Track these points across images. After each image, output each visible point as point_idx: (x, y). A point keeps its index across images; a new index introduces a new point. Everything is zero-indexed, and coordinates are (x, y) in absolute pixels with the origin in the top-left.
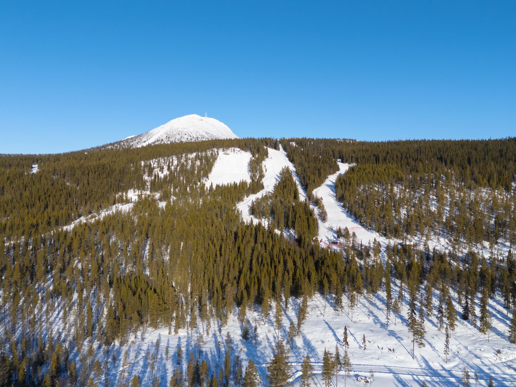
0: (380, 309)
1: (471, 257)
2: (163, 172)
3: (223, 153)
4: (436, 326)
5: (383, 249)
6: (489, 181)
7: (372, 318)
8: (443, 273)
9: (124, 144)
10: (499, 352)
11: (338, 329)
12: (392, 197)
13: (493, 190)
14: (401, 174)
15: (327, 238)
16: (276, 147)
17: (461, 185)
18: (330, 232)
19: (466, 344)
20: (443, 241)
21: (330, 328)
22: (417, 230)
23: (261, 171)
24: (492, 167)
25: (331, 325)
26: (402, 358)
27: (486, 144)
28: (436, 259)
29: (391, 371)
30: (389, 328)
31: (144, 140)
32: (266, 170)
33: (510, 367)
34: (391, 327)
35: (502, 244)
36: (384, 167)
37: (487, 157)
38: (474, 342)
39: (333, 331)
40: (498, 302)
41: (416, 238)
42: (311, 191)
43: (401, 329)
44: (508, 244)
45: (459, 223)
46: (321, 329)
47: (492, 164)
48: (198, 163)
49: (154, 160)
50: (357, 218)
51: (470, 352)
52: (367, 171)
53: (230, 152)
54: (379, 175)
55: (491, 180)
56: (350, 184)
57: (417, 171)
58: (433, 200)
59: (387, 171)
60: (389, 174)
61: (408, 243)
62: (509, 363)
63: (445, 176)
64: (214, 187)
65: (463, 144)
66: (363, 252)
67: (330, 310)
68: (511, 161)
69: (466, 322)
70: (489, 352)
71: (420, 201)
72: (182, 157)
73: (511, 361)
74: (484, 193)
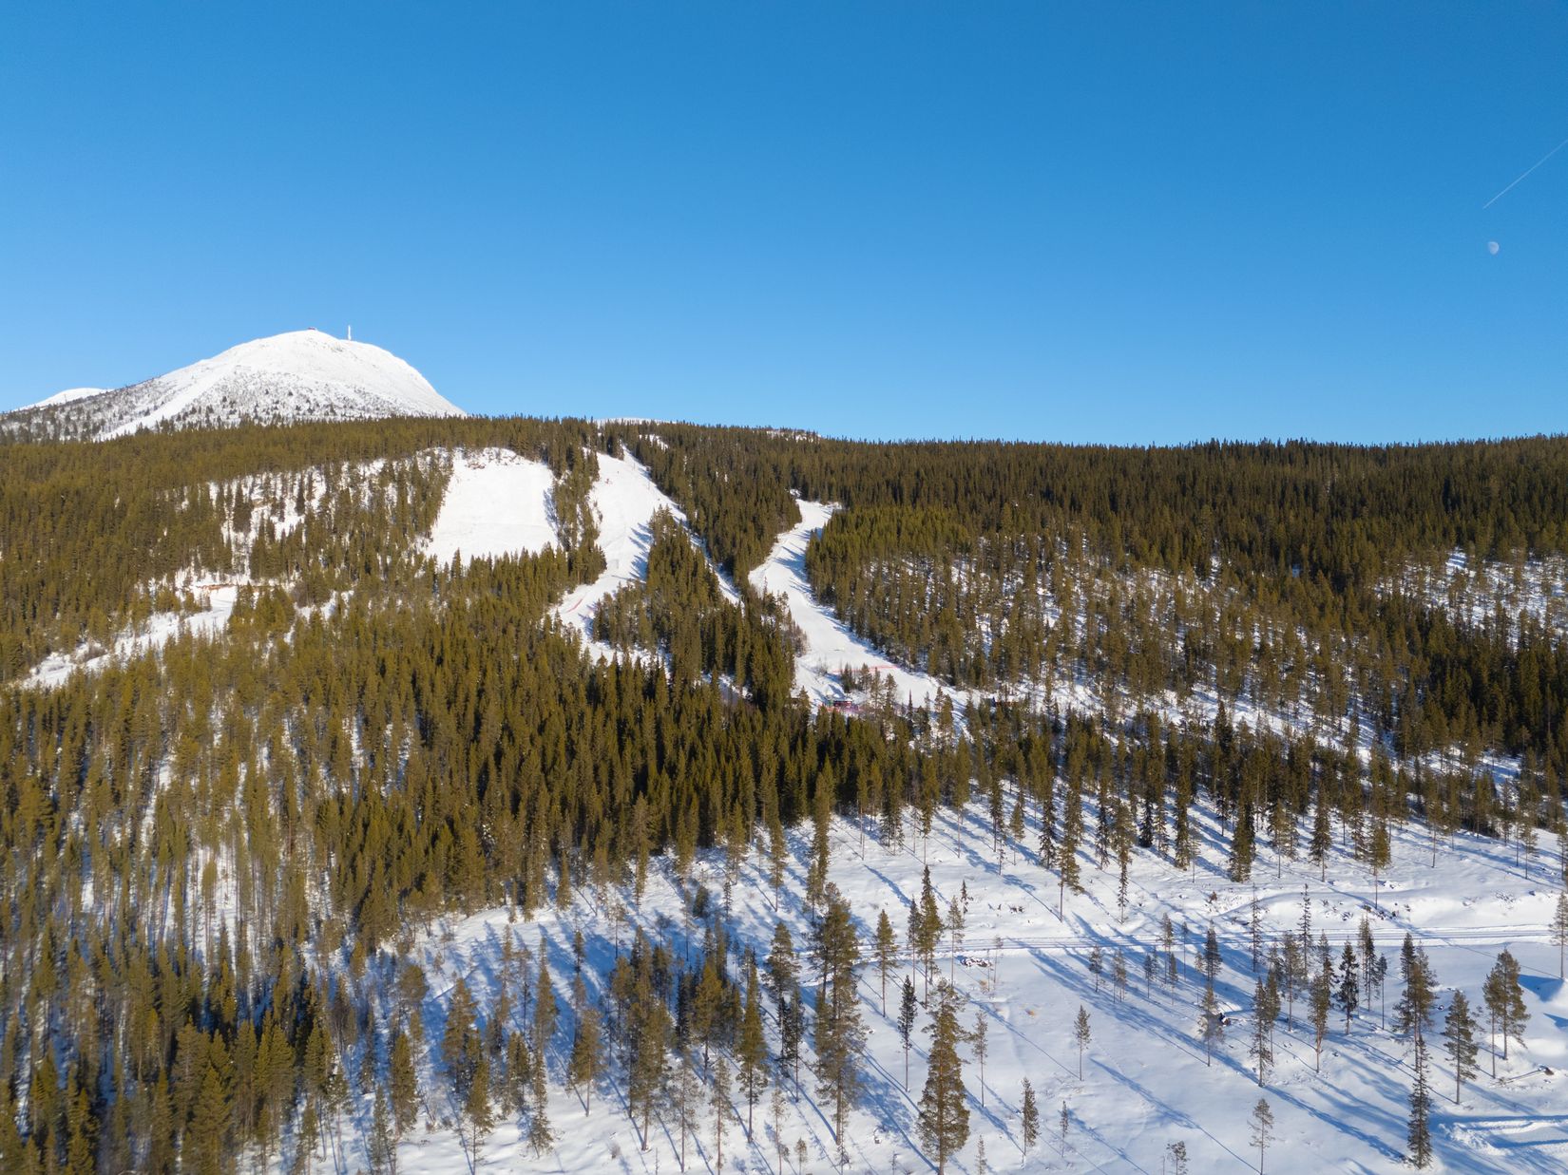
0: (977, 838)
1: (1147, 723)
2: (282, 518)
3: (465, 462)
4: (1094, 862)
5: (957, 715)
6: (1163, 552)
7: (964, 856)
8: (1096, 757)
9: (68, 418)
10: (1214, 897)
11: (901, 879)
12: (949, 591)
13: (1173, 574)
14: (965, 536)
15: (819, 693)
16: (612, 451)
17: (1103, 564)
18: (821, 679)
19: (1153, 889)
20: (1082, 692)
21: (885, 880)
22: (1023, 670)
23: (588, 519)
24: (1167, 520)
25: (884, 874)
26: (1039, 921)
27: (1147, 458)
28: (1076, 729)
29: (1022, 945)
30: (1004, 872)
31: (141, 407)
32: (601, 517)
33: (1234, 920)
34: (1008, 870)
35: (1200, 694)
36: (921, 515)
37: (1152, 494)
38: (1168, 885)
39: (891, 884)
40: (1204, 812)
41: (1022, 688)
42: (744, 577)
43: (1028, 871)
44: (1213, 694)
45: (1110, 652)
46: (864, 883)
47: (1166, 511)
48: (391, 491)
49: (250, 480)
50: (877, 642)
51: (1163, 902)
52: (882, 525)
53: (486, 462)
54: (911, 534)
55: (1168, 550)
56: (844, 558)
57: (999, 528)
58: (1045, 598)
59: (929, 524)
60: (936, 532)
61: (1011, 699)
62: (1233, 915)
63: (1067, 540)
64: (466, 563)
65: (1093, 457)
66: (915, 721)
67: (872, 846)
68: (1205, 506)
69: (1147, 852)
70: (1195, 899)
71: (1019, 600)
72: (338, 472)
73: (1235, 911)
74: (1155, 583)
